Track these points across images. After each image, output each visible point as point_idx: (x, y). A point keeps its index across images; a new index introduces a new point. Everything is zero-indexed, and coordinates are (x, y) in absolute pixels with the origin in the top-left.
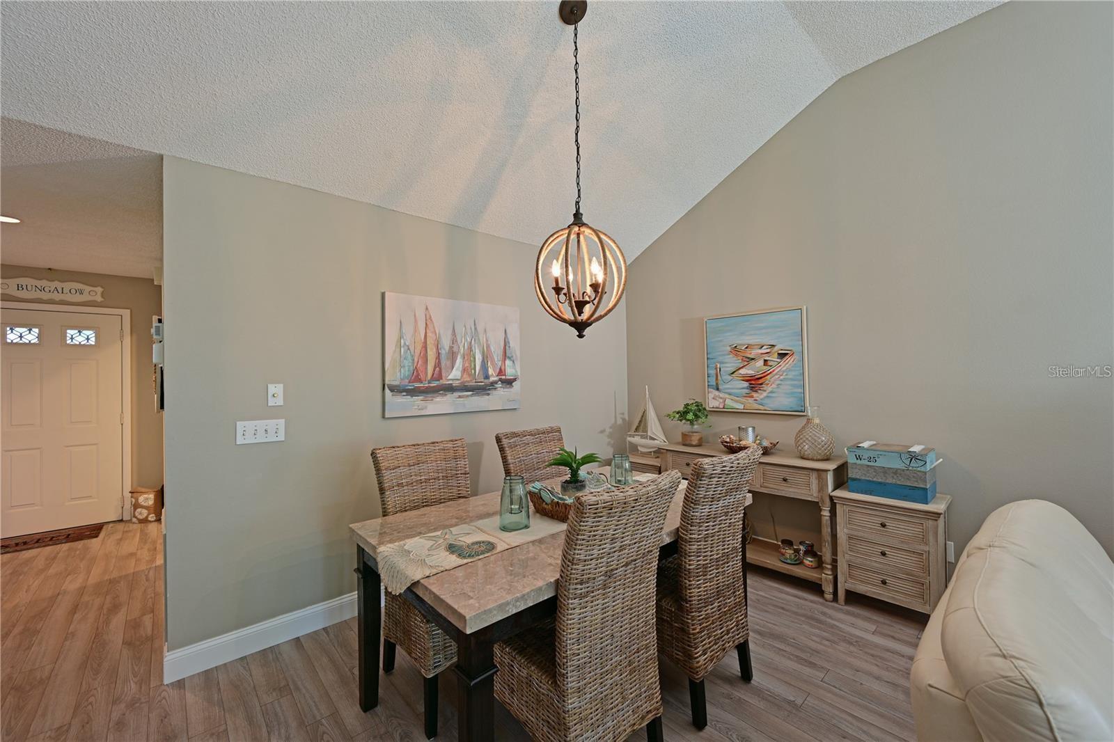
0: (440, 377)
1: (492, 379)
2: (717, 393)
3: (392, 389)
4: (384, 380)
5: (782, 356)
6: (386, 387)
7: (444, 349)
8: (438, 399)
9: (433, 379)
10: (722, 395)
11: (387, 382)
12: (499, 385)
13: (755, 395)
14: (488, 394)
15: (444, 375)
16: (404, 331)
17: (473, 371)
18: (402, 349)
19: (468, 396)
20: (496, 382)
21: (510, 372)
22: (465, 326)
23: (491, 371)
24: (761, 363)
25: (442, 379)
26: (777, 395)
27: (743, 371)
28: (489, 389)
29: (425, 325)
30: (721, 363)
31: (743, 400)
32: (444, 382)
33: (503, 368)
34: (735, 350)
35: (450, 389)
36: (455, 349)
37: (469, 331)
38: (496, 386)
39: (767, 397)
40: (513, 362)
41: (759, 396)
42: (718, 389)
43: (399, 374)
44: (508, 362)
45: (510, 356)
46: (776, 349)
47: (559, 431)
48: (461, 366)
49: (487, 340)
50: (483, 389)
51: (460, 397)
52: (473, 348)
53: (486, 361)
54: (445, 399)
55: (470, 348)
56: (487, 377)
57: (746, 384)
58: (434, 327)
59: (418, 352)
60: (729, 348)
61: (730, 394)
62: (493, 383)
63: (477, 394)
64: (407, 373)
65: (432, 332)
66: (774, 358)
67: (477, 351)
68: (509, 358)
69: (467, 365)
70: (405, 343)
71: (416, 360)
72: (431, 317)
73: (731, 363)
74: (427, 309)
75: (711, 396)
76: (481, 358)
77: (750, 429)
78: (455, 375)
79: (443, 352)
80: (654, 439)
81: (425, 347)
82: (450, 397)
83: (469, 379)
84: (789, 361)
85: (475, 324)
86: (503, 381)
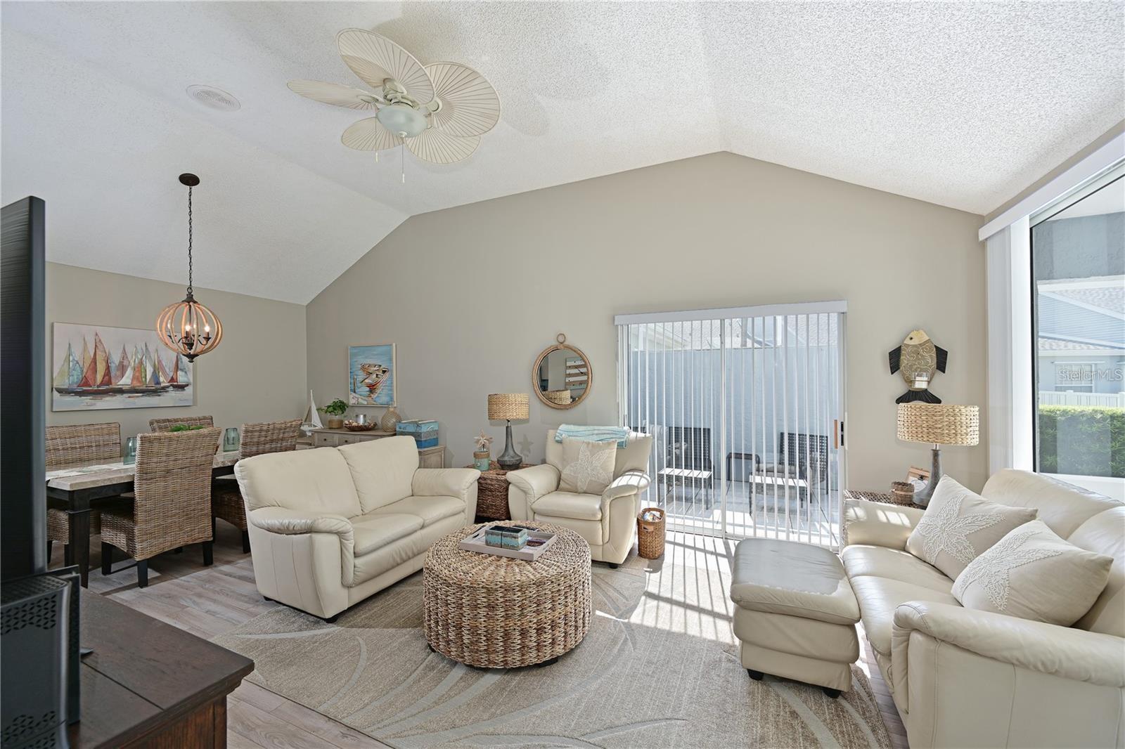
0: (109, 382)
1: (162, 385)
2: (354, 394)
3: (60, 391)
4: (52, 385)
5: (384, 372)
6: (54, 389)
7: (114, 363)
8: (108, 398)
9: (102, 384)
10: (357, 396)
11: (55, 386)
12: (171, 388)
13: (372, 395)
14: (159, 395)
15: (113, 381)
16: (73, 350)
17: (144, 379)
18: (71, 364)
19: (138, 397)
20: (168, 387)
21: (182, 378)
22: (136, 347)
23: (162, 379)
24: (375, 375)
25: (111, 384)
26: (381, 396)
27: (367, 381)
28: (160, 392)
29: (94, 346)
30: (357, 375)
31: (367, 399)
32: (113, 386)
33: (175, 377)
34: (363, 368)
35: (121, 391)
36: (125, 363)
37: (140, 351)
38: (167, 389)
39: (378, 396)
40: (186, 372)
41: (374, 396)
42: (355, 392)
43: (67, 381)
44: (179, 373)
45: (182, 368)
46: (381, 367)
47: (212, 419)
48: (131, 376)
49: (158, 357)
50: (156, 391)
51: (129, 397)
52: (144, 363)
53: (157, 372)
54: (114, 398)
55: (141, 363)
56: (158, 383)
57: (368, 389)
58: (104, 347)
59: (87, 365)
60: (360, 366)
61: (361, 395)
62: (164, 388)
63: (149, 395)
64: (76, 380)
65: (102, 351)
66: (380, 373)
67: (148, 365)
68: (182, 370)
69: (137, 374)
70: (74, 359)
71: (85, 371)
72: (100, 340)
73: (361, 375)
74: (97, 335)
75: (351, 396)
76: (152, 370)
77: (362, 416)
78: (126, 381)
79: (113, 366)
80: (316, 426)
81: (94, 361)
82: (119, 397)
83: (138, 384)
84: (387, 374)
85: (146, 346)
86: (175, 387)
